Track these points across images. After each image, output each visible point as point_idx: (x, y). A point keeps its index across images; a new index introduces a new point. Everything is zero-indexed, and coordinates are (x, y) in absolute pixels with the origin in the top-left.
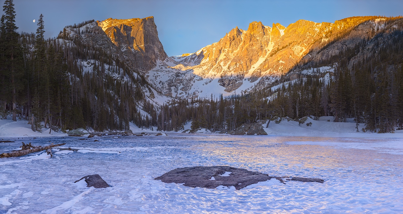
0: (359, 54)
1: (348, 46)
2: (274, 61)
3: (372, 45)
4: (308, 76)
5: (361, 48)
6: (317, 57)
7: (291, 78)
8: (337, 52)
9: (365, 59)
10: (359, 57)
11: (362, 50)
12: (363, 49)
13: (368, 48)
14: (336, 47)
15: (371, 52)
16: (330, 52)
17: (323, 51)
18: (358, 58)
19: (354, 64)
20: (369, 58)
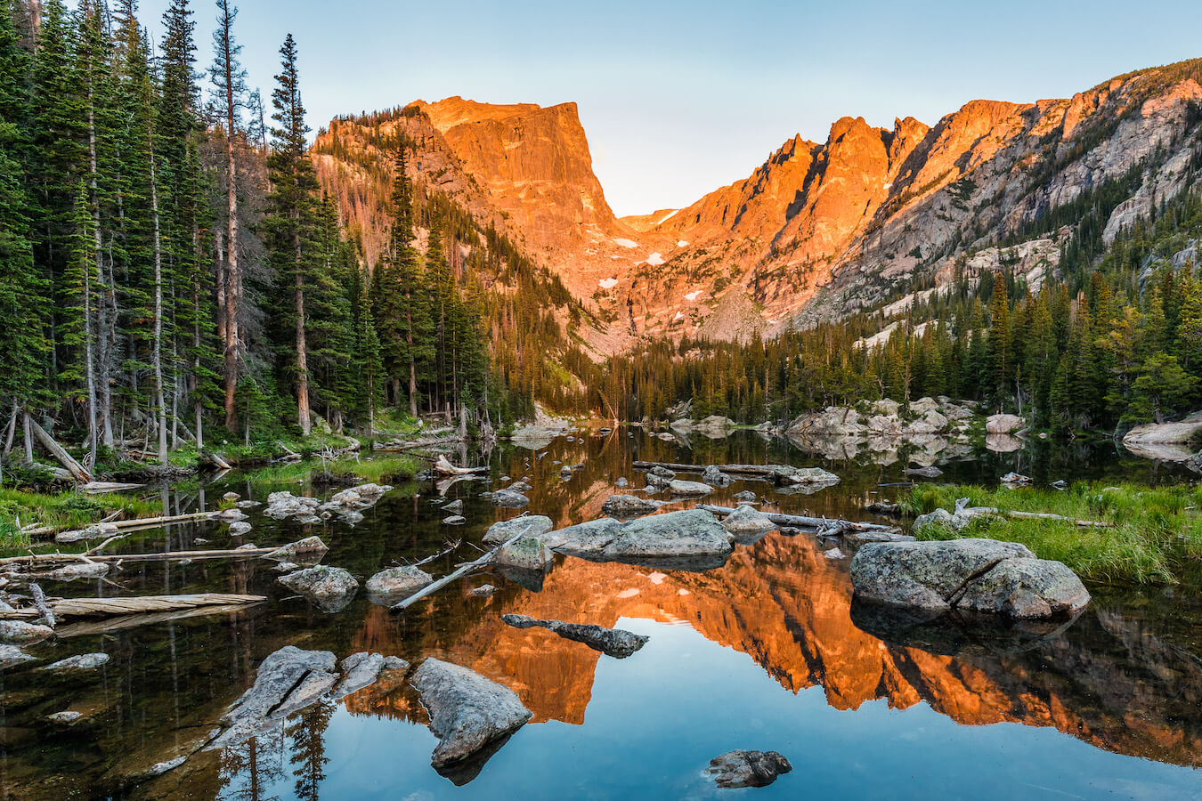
0: (1138, 193)
1: (1107, 172)
2: (898, 227)
3: (1184, 160)
4: (984, 273)
5: (1146, 175)
6: (1015, 213)
7: (936, 279)
8: (1074, 191)
9: (1158, 205)
10: (1140, 203)
11: (1149, 179)
12: (1154, 175)
13: (1168, 171)
14: (1071, 179)
15: (1178, 181)
16: (1053, 195)
17: (1031, 195)
18: (1136, 207)
19: (1121, 227)
20: (1169, 202)
